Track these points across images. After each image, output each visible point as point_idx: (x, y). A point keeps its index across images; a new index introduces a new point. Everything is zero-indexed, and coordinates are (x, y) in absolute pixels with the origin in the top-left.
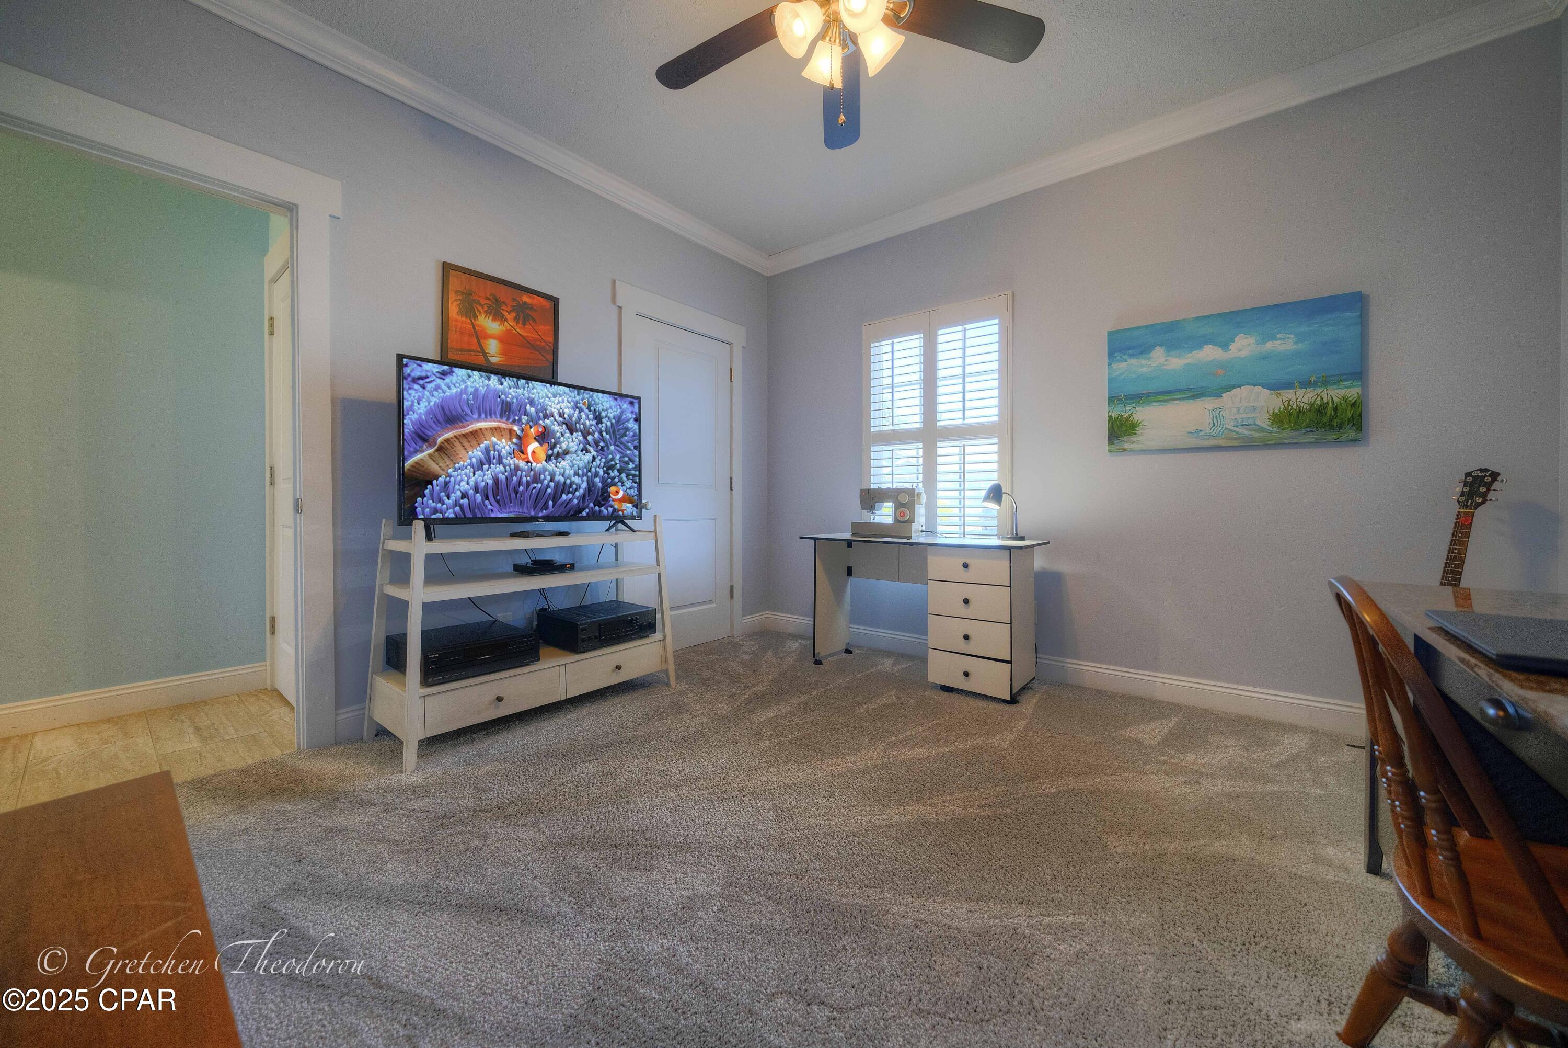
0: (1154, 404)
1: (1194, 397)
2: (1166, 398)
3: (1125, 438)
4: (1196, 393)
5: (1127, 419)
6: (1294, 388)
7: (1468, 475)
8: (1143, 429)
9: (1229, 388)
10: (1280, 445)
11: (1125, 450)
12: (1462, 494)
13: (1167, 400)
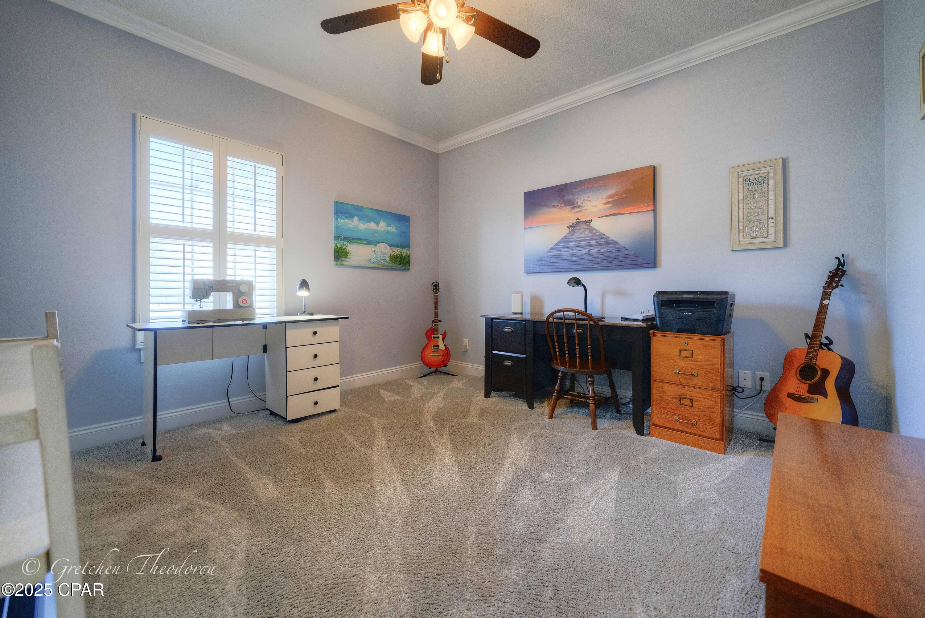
0: (355, 244)
1: (368, 244)
2: (359, 242)
3: (343, 259)
4: (369, 243)
5: (344, 249)
6: (395, 247)
7: (433, 283)
8: (351, 255)
9: (379, 243)
10: (392, 269)
11: (343, 265)
12: (434, 289)
13: (359, 243)
